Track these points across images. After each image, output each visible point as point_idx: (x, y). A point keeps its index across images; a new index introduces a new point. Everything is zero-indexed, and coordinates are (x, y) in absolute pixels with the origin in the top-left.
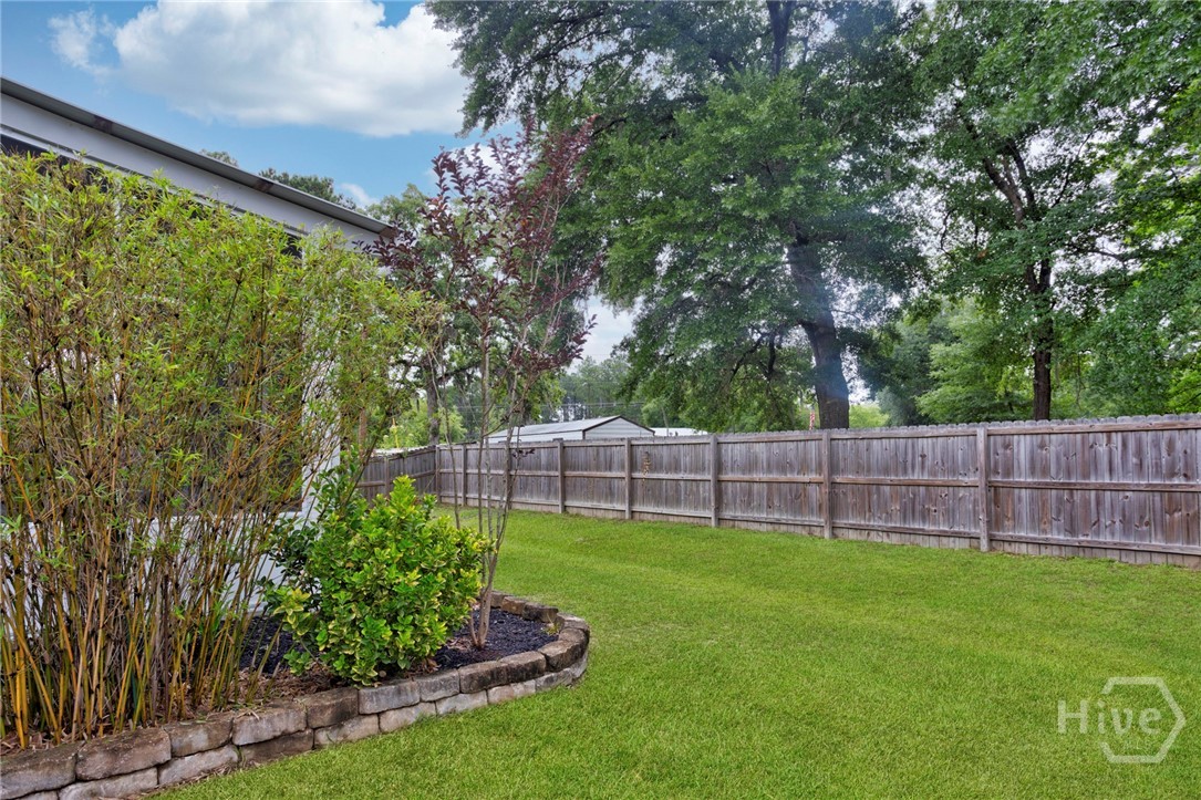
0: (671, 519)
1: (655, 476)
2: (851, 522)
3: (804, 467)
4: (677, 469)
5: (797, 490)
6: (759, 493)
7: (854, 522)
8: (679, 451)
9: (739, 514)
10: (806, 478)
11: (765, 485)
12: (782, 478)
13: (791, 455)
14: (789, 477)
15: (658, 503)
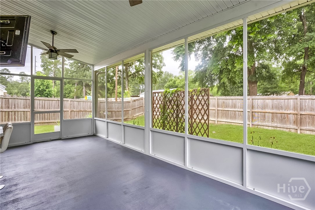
0: (232, 124)
1: (226, 109)
2: (307, 128)
3: (287, 108)
4: (235, 107)
5: (284, 116)
6: (268, 116)
7: (309, 128)
8: (236, 102)
9: (260, 123)
10: (289, 112)
11: (271, 114)
12: (278, 111)
13: (283, 104)
14: (281, 111)
15: (227, 118)
